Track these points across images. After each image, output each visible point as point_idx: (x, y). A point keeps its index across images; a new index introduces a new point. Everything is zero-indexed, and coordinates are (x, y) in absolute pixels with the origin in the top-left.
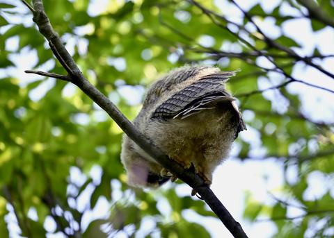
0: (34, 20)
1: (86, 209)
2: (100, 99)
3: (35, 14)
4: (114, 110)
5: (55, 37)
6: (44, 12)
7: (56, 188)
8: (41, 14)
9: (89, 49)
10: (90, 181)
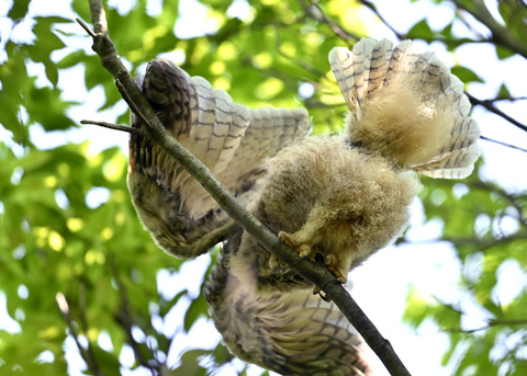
0: (94, 48)
1: (177, 331)
2: (190, 162)
3: (96, 39)
4: (208, 178)
5: (125, 73)
6: (108, 37)
7: (134, 302)
8: (105, 40)
10: (185, 292)
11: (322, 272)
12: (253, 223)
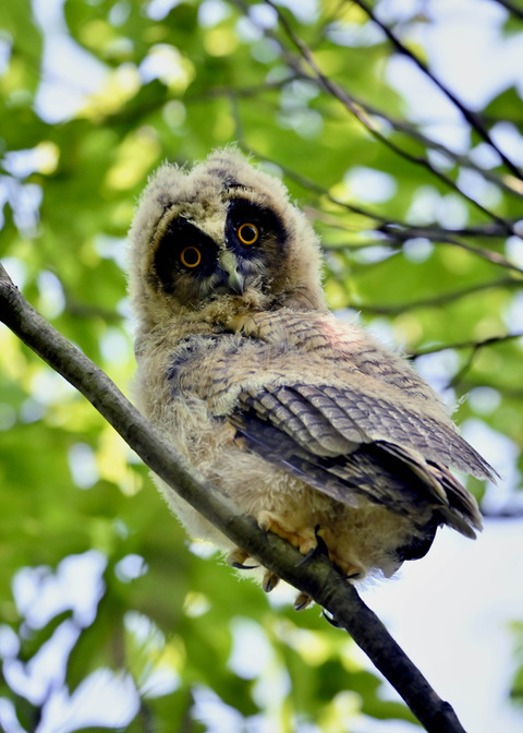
1: (49, 692)
2: (69, 361)
4: (105, 391)
9: (43, 214)
10: (67, 615)
11: (322, 571)
12: (191, 478)
